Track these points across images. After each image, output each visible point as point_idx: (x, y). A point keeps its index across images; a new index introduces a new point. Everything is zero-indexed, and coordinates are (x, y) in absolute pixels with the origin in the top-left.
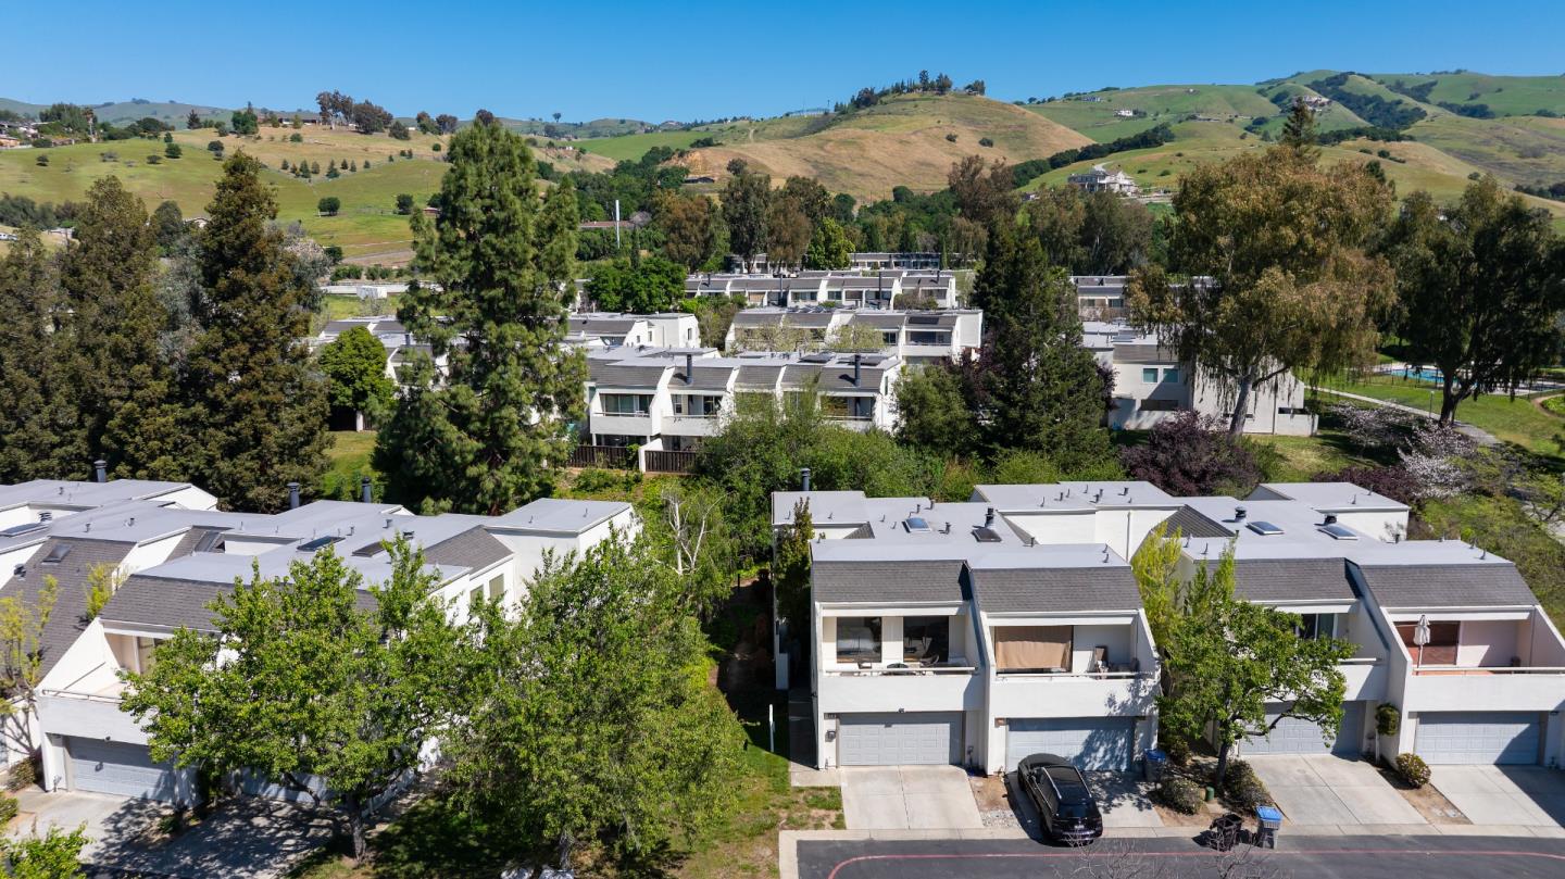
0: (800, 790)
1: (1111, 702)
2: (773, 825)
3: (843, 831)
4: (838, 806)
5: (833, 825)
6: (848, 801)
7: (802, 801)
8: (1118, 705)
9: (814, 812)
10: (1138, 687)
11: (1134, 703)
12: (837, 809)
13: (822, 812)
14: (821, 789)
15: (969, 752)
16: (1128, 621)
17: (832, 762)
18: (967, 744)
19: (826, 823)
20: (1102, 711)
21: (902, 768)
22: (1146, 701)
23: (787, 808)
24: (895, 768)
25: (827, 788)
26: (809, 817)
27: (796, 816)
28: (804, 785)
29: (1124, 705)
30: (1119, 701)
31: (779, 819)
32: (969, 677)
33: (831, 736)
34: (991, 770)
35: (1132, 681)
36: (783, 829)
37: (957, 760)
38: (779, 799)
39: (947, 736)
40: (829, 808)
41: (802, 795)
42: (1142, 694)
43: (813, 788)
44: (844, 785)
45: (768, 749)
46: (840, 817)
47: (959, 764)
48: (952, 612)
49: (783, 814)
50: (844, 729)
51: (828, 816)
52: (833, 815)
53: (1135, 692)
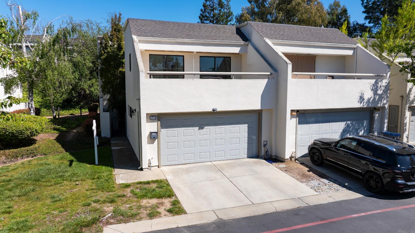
0: (127, 186)
1: (362, 98)
2: (95, 221)
3: (183, 216)
4: (171, 194)
5: (170, 211)
6: (179, 188)
7: (129, 194)
8: (365, 101)
9: (144, 202)
10: (377, 87)
11: (374, 99)
12: (170, 196)
13: (154, 201)
14: (148, 183)
15: (265, 145)
16: (350, 53)
17: (155, 162)
18: (264, 138)
19: (161, 210)
20: (357, 105)
21: (214, 163)
22: (381, 97)
23: (112, 201)
24: (210, 163)
25: (154, 182)
26: (140, 207)
27: (124, 208)
28: (130, 182)
29: (369, 100)
30: (366, 98)
31: (103, 213)
32: (265, 82)
33: (153, 137)
34: (287, 156)
35: (373, 81)
36: (108, 223)
37: (255, 152)
38: (102, 195)
39: (246, 134)
40: (160, 197)
41: (128, 190)
42: (380, 92)
43: (140, 183)
44: (170, 178)
45: (92, 162)
46: (176, 203)
47: (257, 157)
48: (236, 50)
49: (109, 208)
50: (164, 132)
51: (162, 204)
52: (167, 203)
53: (375, 89)
